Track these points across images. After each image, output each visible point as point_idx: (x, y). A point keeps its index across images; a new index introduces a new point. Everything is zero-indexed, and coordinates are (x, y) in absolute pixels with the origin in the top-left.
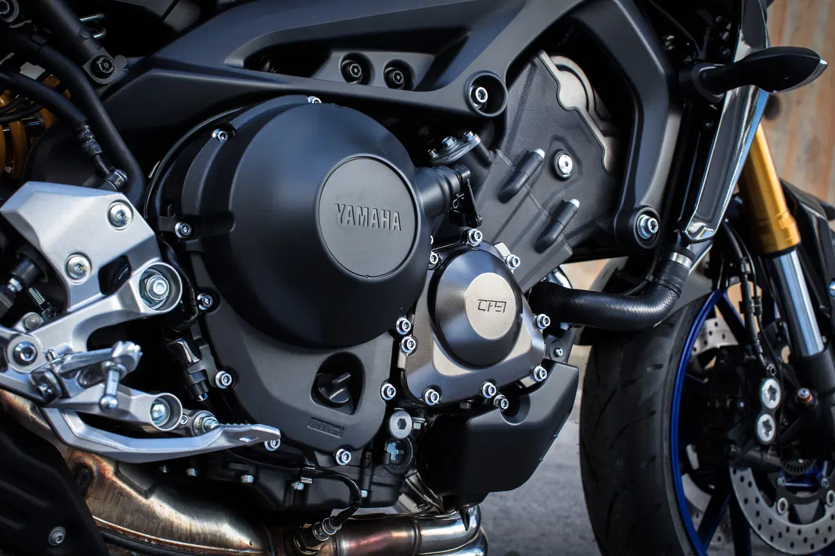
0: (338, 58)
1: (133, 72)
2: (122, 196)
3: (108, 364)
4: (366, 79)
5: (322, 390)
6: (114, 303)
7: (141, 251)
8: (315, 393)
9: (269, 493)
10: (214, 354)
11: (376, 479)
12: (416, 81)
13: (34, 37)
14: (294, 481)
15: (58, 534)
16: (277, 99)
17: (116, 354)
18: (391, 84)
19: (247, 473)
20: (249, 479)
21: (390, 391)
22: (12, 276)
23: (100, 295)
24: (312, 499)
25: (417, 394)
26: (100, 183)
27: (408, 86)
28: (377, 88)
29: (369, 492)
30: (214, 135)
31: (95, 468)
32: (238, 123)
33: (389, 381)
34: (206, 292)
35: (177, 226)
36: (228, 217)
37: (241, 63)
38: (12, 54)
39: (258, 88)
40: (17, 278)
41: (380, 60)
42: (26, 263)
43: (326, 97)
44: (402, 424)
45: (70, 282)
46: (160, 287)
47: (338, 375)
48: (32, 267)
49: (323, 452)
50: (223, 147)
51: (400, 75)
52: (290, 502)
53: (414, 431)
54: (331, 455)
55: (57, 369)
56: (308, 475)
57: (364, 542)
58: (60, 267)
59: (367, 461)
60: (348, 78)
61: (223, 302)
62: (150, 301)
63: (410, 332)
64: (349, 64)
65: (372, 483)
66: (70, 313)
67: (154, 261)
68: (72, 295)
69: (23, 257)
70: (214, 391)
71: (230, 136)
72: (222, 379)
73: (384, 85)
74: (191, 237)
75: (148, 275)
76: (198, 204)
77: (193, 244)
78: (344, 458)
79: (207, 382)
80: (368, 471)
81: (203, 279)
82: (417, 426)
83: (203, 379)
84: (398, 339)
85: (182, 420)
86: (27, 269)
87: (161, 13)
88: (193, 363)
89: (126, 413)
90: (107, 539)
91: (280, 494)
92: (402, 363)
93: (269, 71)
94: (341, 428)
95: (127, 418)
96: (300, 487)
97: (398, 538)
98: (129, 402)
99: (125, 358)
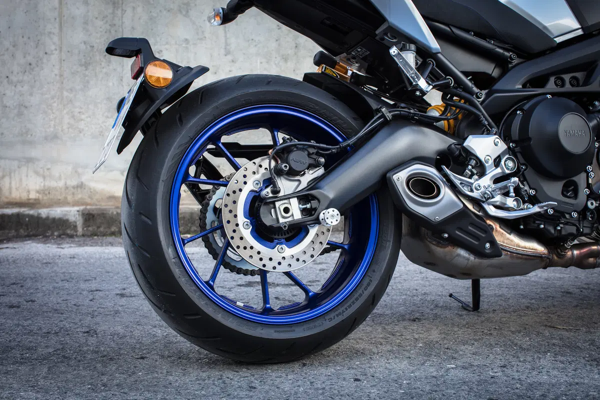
0: (552, 79)
1: (488, 95)
2: (497, 136)
3: (510, 184)
4: (563, 85)
5: (565, 193)
6: (499, 170)
7: (504, 153)
8: (563, 194)
9: (549, 231)
10: (528, 184)
11: (584, 225)
12: (581, 83)
13: (458, 89)
14: (557, 226)
15: (488, 245)
16: (538, 97)
17: (512, 181)
18: (572, 85)
19: (541, 224)
20: (542, 226)
21: (587, 191)
22: (469, 165)
23: (495, 168)
24: (563, 233)
25: (596, 192)
26: (489, 133)
27: (578, 85)
28: (568, 87)
29: (583, 230)
30: (518, 113)
31: (494, 227)
32: (526, 107)
33: (586, 188)
34: (523, 164)
35: (511, 144)
36: (530, 139)
37: (521, 87)
38: (449, 95)
39: (529, 94)
40: (471, 165)
41: (567, 77)
42: (473, 160)
43: (553, 94)
44: (592, 204)
45: (487, 165)
46: (511, 164)
47: (570, 187)
48: (475, 161)
49: (568, 213)
50: (522, 117)
51: (575, 81)
52: (556, 235)
53: (596, 207)
54: (570, 214)
55: (490, 190)
56: (562, 223)
57: (582, 251)
58: (483, 160)
59: (581, 219)
60: (557, 85)
61: (529, 167)
62: (508, 169)
63: (592, 171)
64: (557, 80)
65: (583, 227)
66: (487, 174)
67: (507, 156)
68: (487, 169)
69: (471, 159)
70: (530, 196)
71: (523, 113)
72: (532, 192)
73: (570, 87)
74: (516, 147)
75: (506, 161)
76: (517, 135)
77: (517, 149)
78: (575, 215)
79: (527, 193)
80: (581, 222)
81: (522, 160)
82: (597, 205)
83: (526, 192)
84: (588, 173)
85: (522, 206)
86: (473, 162)
87: (491, 73)
88: (522, 188)
89: (506, 204)
90: (502, 249)
91: (553, 231)
92: (590, 181)
93: (529, 88)
94: (572, 205)
95: (506, 206)
96: (559, 228)
97: (594, 249)
98: (506, 201)
99: (514, 182)
